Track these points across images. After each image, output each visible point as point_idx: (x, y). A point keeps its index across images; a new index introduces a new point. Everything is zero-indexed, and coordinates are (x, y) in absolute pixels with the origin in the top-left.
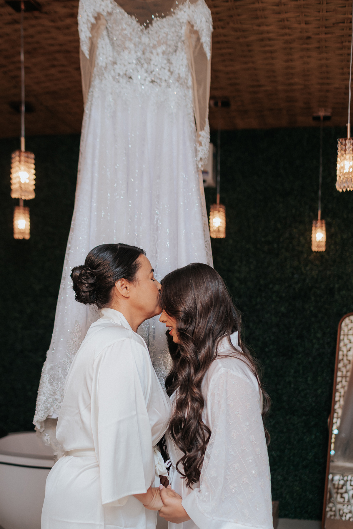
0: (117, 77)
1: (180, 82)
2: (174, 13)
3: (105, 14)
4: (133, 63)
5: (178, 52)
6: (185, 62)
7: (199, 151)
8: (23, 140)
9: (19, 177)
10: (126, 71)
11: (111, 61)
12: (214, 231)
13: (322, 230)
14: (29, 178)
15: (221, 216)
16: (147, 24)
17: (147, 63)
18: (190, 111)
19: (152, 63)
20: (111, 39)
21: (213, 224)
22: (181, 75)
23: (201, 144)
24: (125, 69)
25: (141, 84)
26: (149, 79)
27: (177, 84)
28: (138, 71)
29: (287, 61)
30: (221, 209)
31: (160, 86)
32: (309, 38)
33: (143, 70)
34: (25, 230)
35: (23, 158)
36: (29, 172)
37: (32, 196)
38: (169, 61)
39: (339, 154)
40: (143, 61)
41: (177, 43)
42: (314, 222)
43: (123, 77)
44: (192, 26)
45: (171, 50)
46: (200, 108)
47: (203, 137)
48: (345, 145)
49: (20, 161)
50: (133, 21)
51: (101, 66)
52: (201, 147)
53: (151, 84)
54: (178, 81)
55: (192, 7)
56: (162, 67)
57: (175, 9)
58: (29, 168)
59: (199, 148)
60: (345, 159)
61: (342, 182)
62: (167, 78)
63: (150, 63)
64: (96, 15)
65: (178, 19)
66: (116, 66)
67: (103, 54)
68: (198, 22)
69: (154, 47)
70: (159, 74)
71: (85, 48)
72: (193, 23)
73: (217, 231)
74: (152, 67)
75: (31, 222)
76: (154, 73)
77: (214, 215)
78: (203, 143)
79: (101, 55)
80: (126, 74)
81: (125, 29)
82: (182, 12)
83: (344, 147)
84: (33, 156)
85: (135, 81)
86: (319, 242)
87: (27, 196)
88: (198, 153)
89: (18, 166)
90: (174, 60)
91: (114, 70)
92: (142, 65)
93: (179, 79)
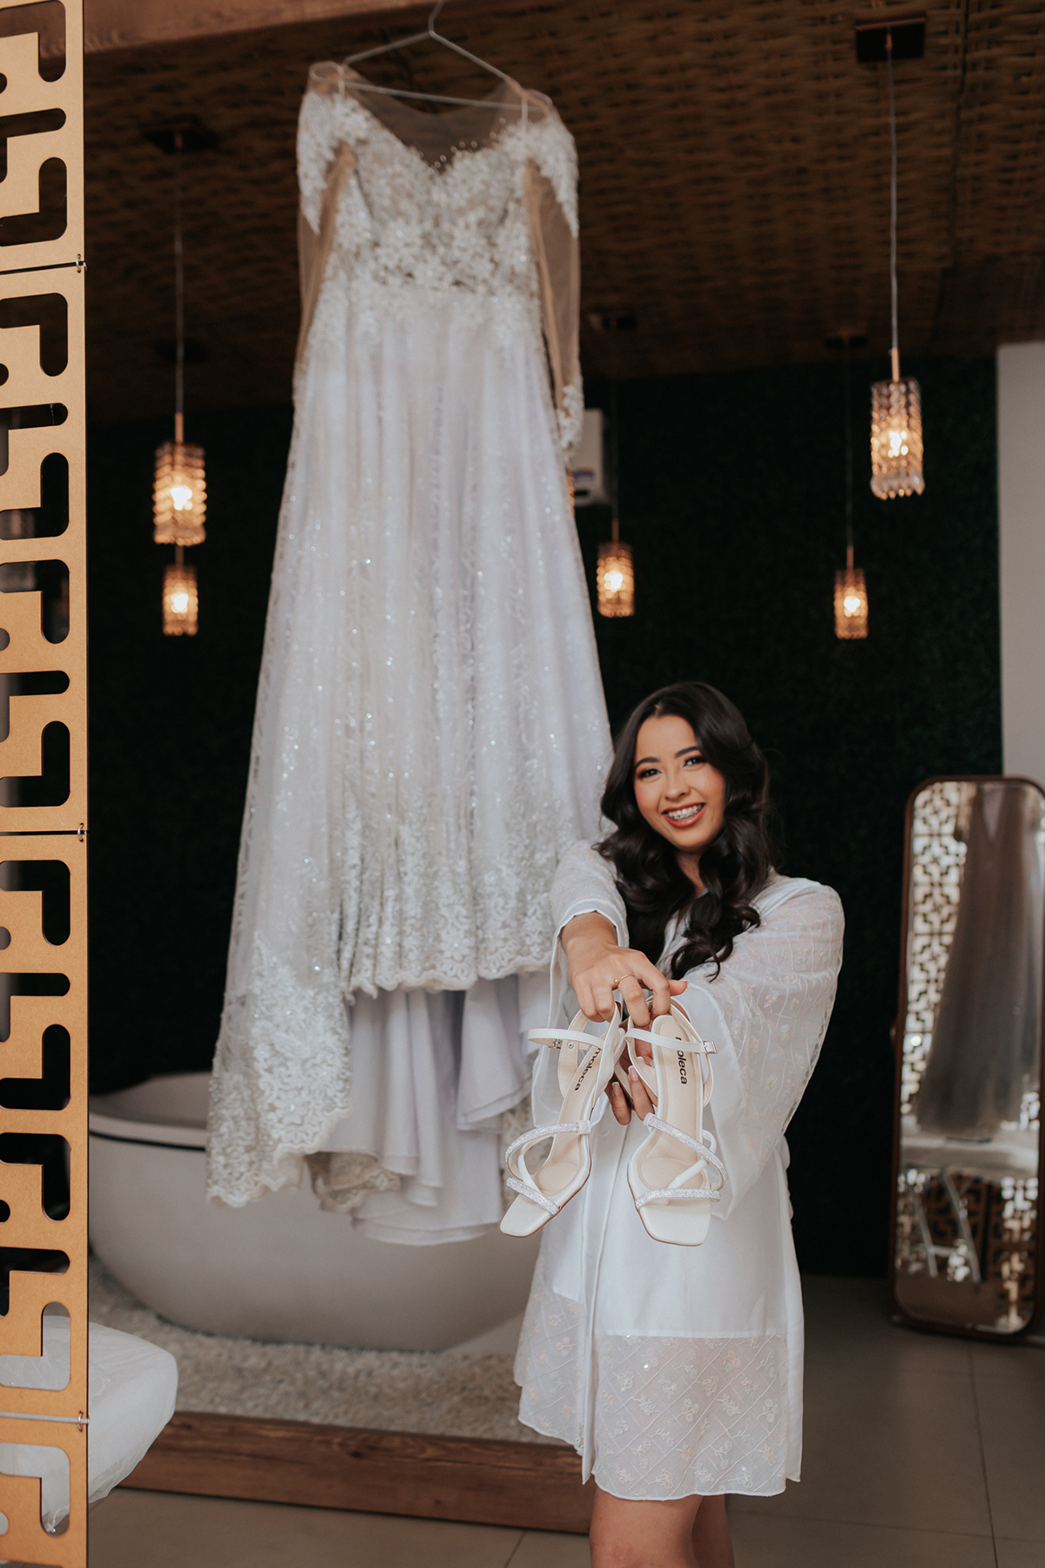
0: (382, 273)
1: (516, 283)
2: (497, 141)
3: (352, 142)
4: (414, 244)
5: (508, 222)
6: (523, 241)
7: (565, 428)
8: (179, 420)
9: (170, 498)
10: (401, 260)
11: (367, 240)
12: (609, 601)
13: (858, 590)
14: (192, 500)
15: (624, 567)
16: (443, 164)
17: (445, 245)
19: (456, 243)
20: (366, 196)
21: (605, 585)
22: (517, 270)
23: (566, 413)
24: (396, 257)
25: (433, 287)
26: (449, 278)
27: (509, 288)
28: (426, 262)
29: (758, 223)
30: (624, 553)
31: (474, 291)
32: (801, 171)
33: (437, 259)
34: (188, 614)
35: (180, 458)
36: (193, 487)
37: (198, 538)
39: (875, 415)
40: (435, 241)
41: (506, 203)
42: (839, 573)
43: (394, 274)
44: (538, 168)
45: (494, 217)
47: (570, 398)
48: (889, 396)
49: (173, 464)
50: (413, 158)
51: (347, 250)
52: (569, 420)
53: (455, 289)
54: (511, 281)
55: (535, 130)
56: (476, 253)
57: (498, 133)
58: (193, 477)
59: (564, 422)
60: (889, 426)
61: (886, 478)
62: (486, 275)
63: (450, 245)
64: (335, 144)
65: (506, 154)
67: (350, 224)
68: (551, 160)
69: (461, 212)
70: (470, 268)
71: (310, 212)
72: (539, 161)
73: (614, 601)
74: (456, 254)
75: (199, 597)
76: (460, 266)
77: (608, 567)
78: (572, 411)
79: (347, 227)
80: (399, 268)
81: (400, 175)
82: (515, 140)
83: (884, 401)
84: (200, 452)
85: (419, 281)
86: (853, 617)
87: (189, 538)
88: (562, 432)
89: (168, 474)
90: (500, 239)
91: (376, 259)
92: (434, 248)
93: (512, 277)
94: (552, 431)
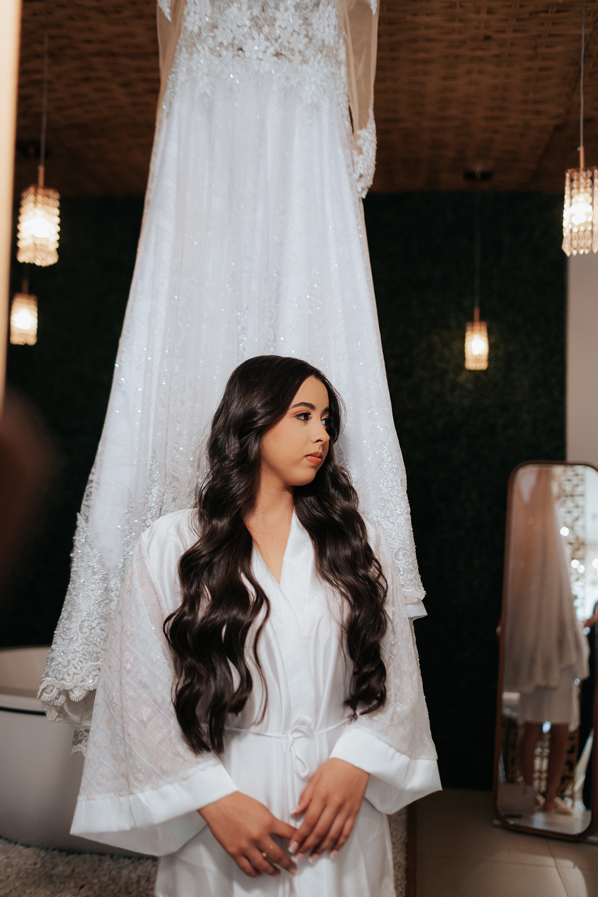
0: (218, 49)
1: (325, 53)
4: (245, 25)
5: (321, 6)
6: (334, 21)
7: (358, 163)
8: (41, 171)
9: (32, 228)
10: (234, 39)
11: (207, 23)
14: (49, 230)
17: (269, 25)
18: (343, 100)
19: (277, 24)
22: (327, 42)
23: (360, 151)
24: (230, 36)
25: (258, 58)
27: (319, 56)
28: (253, 39)
29: (446, 78)
31: (290, 61)
32: (487, 38)
33: (262, 36)
34: (29, 330)
35: (41, 198)
36: (50, 221)
37: (52, 260)
38: (306, 21)
40: (260, 22)
43: (227, 48)
45: (309, 2)
46: (359, 93)
47: (364, 140)
49: (35, 203)
51: (192, 32)
52: (361, 157)
53: (275, 58)
54: (321, 52)
56: (294, 31)
58: (50, 214)
59: (358, 159)
63: (273, 25)
66: (216, 32)
67: (195, 13)
70: (289, 42)
74: (277, 31)
75: (39, 318)
76: (280, 41)
78: (364, 149)
79: (192, 14)
80: (232, 44)
84: (56, 195)
85: (247, 54)
87: (44, 260)
88: (356, 165)
89: (32, 210)
90: (314, 20)
91: (214, 37)
92: (260, 29)
93: (322, 47)
94: (348, 167)
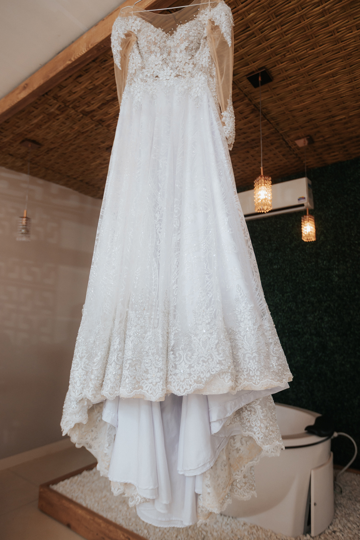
2: (196, 17)
3: (136, 33)
5: (200, 48)
10: (154, 72)
15: (311, 224)
16: (172, 31)
17: (172, 62)
20: (140, 51)
21: (305, 230)
23: (224, 124)
25: (166, 79)
26: (174, 74)
28: (164, 70)
31: (184, 78)
33: (169, 68)
38: (192, 56)
40: (167, 61)
43: (150, 77)
44: (213, 23)
45: (193, 46)
52: (225, 127)
53: (176, 78)
55: (213, 10)
56: (186, 62)
57: (197, 14)
62: (190, 70)
63: (174, 61)
64: (126, 33)
65: (200, 21)
66: (144, 70)
69: (178, 46)
70: (183, 69)
71: (117, 61)
72: (213, 20)
73: (307, 235)
76: (178, 69)
77: (305, 224)
78: (226, 123)
80: (153, 75)
82: (204, 15)
85: (161, 78)
90: (197, 55)
91: (143, 73)
92: (167, 64)
93: (202, 68)
